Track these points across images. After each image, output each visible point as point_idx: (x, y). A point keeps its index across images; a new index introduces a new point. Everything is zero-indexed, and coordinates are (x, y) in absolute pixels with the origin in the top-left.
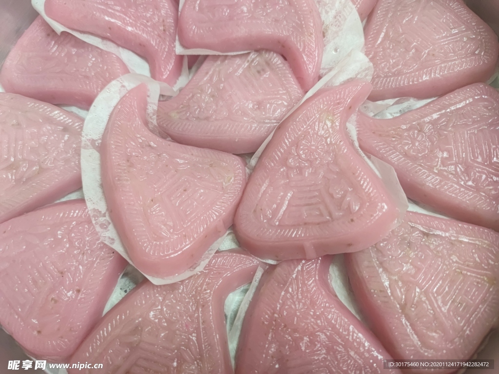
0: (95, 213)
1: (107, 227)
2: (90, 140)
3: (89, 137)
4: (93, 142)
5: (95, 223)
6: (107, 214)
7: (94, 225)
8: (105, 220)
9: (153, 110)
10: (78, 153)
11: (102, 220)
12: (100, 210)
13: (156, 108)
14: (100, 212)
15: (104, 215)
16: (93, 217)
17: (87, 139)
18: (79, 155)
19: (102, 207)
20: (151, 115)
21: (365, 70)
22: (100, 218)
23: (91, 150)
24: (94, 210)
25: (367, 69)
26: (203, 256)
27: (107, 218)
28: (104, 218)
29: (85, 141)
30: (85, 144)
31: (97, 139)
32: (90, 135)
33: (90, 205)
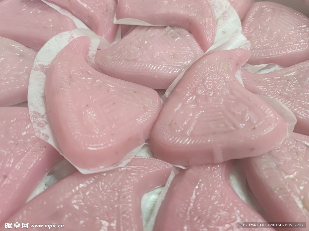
0: (35, 114)
1: (43, 126)
2: (40, 65)
3: (40, 63)
4: (42, 67)
5: (33, 122)
6: (45, 117)
7: (32, 123)
8: (43, 120)
9: (93, 54)
10: (28, 73)
11: (40, 120)
12: (39, 112)
13: (95, 53)
14: (39, 114)
15: (43, 117)
16: (32, 116)
17: (38, 64)
18: (29, 74)
19: (42, 111)
20: (91, 57)
21: (245, 45)
22: (39, 119)
23: (40, 72)
24: (35, 112)
25: (245, 44)
26: (125, 157)
27: (45, 119)
28: (42, 119)
29: (36, 65)
30: (35, 67)
31: (46, 65)
32: (41, 62)
33: (31, 108)
